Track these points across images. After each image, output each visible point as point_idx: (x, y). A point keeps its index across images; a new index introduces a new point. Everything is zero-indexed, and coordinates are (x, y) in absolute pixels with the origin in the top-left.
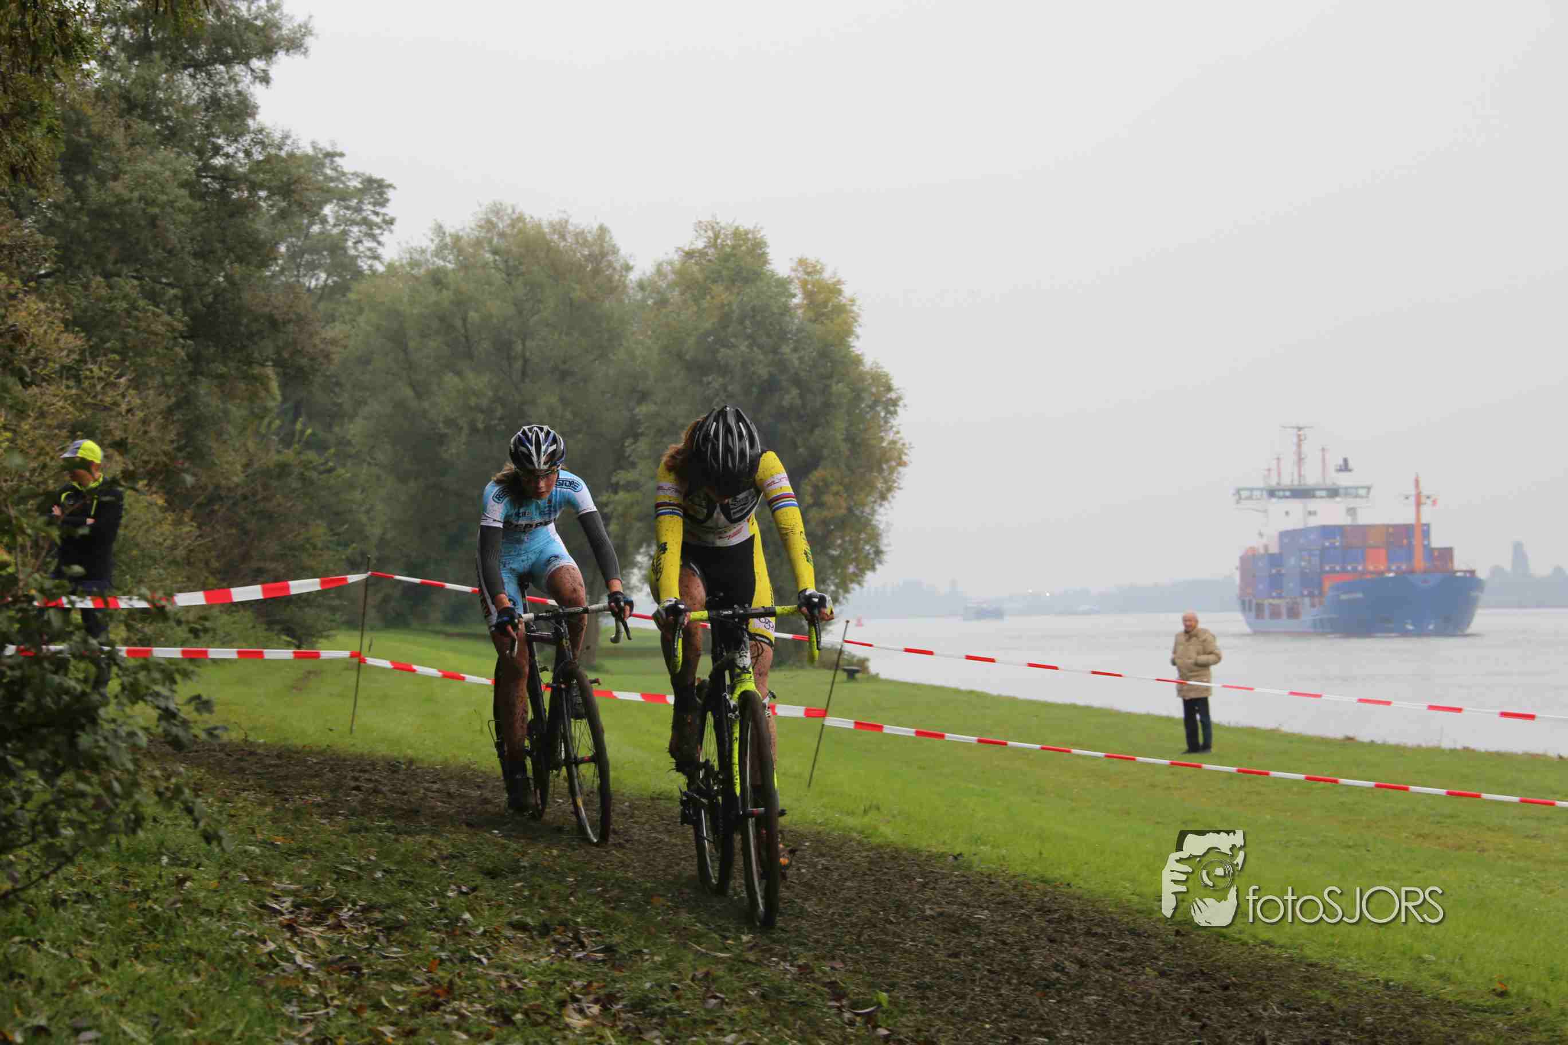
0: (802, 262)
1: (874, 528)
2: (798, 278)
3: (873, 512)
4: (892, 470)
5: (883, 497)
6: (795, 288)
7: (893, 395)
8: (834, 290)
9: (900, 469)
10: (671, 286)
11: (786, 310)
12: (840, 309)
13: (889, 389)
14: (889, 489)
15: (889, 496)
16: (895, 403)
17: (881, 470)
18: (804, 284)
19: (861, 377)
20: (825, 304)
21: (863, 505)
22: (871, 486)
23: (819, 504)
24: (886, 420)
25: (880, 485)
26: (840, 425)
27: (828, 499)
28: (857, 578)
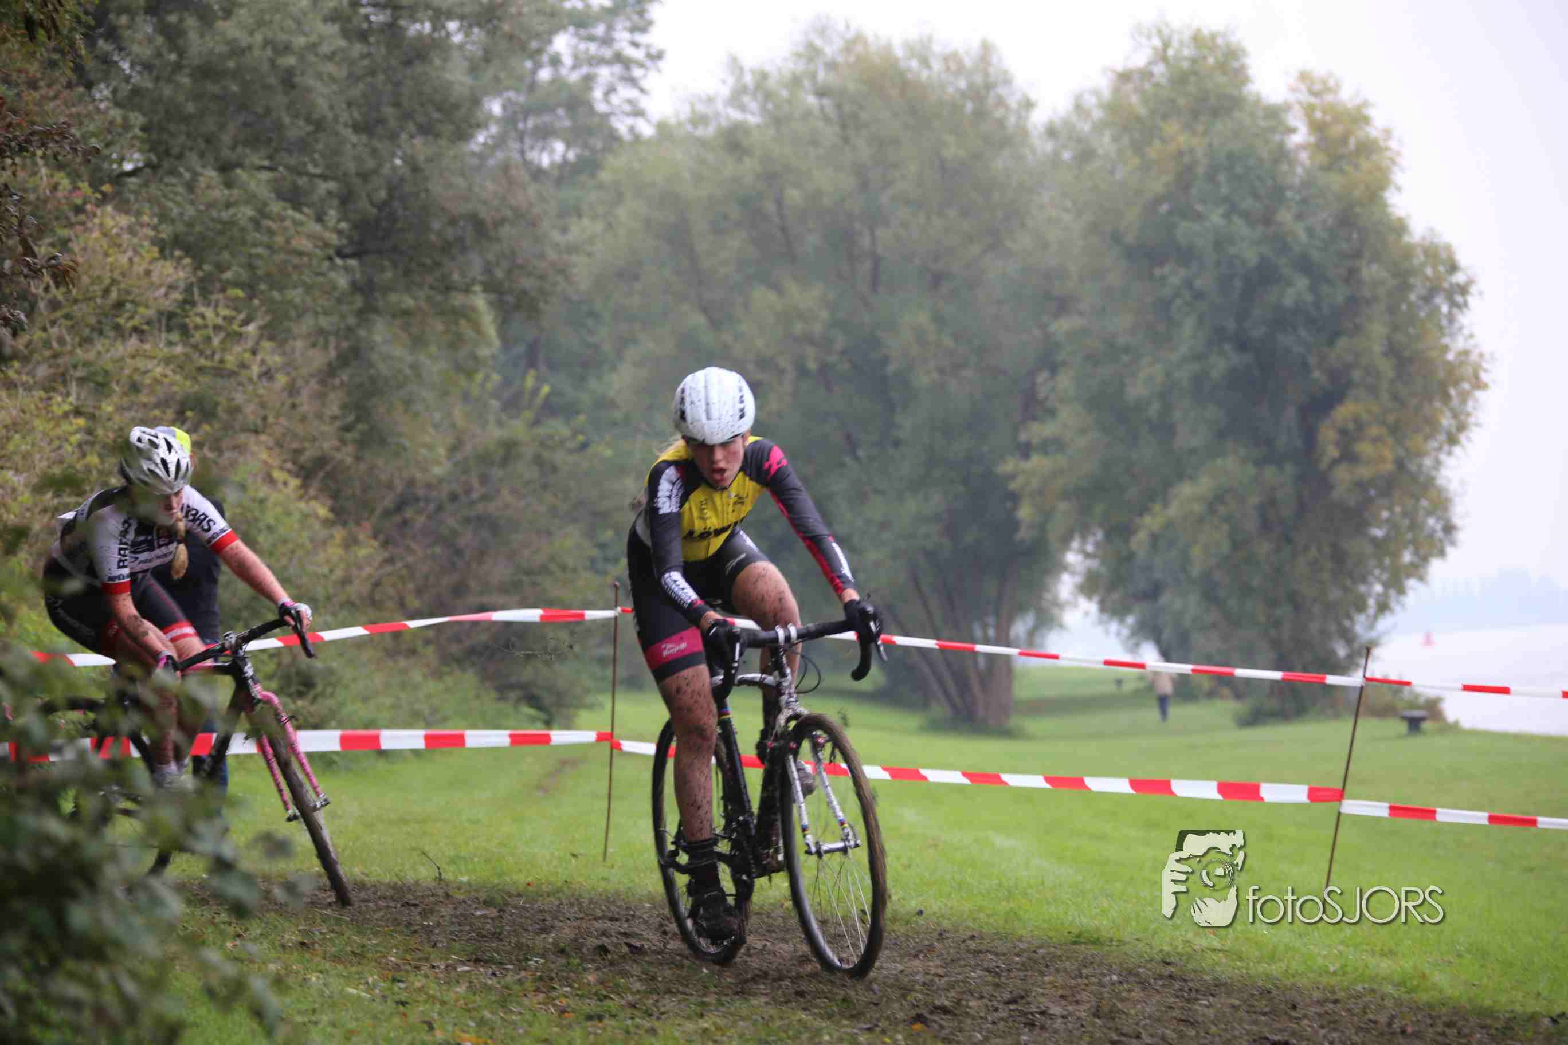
0: (1305, 77)
1: (1441, 490)
2: (1299, 103)
3: (1438, 464)
4: (1464, 397)
5: (1453, 440)
6: (1296, 119)
7: (1459, 278)
8: (1358, 118)
9: (1478, 394)
10: (1101, 126)
11: (1282, 153)
12: (1369, 148)
13: (1453, 268)
14: (1462, 427)
15: (1462, 438)
16: (1463, 290)
17: (1446, 398)
18: (1309, 111)
19: (1408, 252)
20: (1344, 140)
21: (1420, 454)
22: (1432, 424)
23: (1349, 457)
24: (1451, 319)
25: (1446, 421)
26: (1377, 330)
27: (1364, 448)
28: (1417, 570)
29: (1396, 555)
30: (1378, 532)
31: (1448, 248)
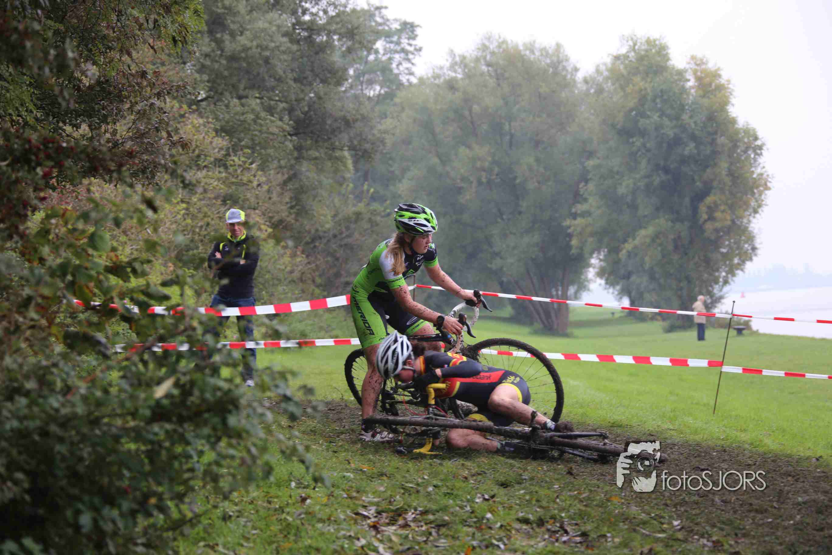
0: (693, 58)
1: (750, 233)
2: (691, 69)
3: (749, 222)
4: (761, 193)
5: (756, 212)
6: (690, 76)
7: (758, 143)
8: (716, 75)
9: (767, 192)
10: (607, 79)
11: (683, 90)
12: (721, 88)
13: (756, 138)
14: (760, 206)
15: (760, 210)
16: (760, 148)
17: (753, 194)
18: (695, 72)
19: (737, 132)
20: (710, 84)
21: (742, 217)
22: (747, 205)
23: (711, 218)
24: (755, 160)
25: (753, 203)
26: (724, 165)
27: (718, 215)
28: (740, 266)
29: (731, 260)
30: (724, 250)
31: (754, 130)
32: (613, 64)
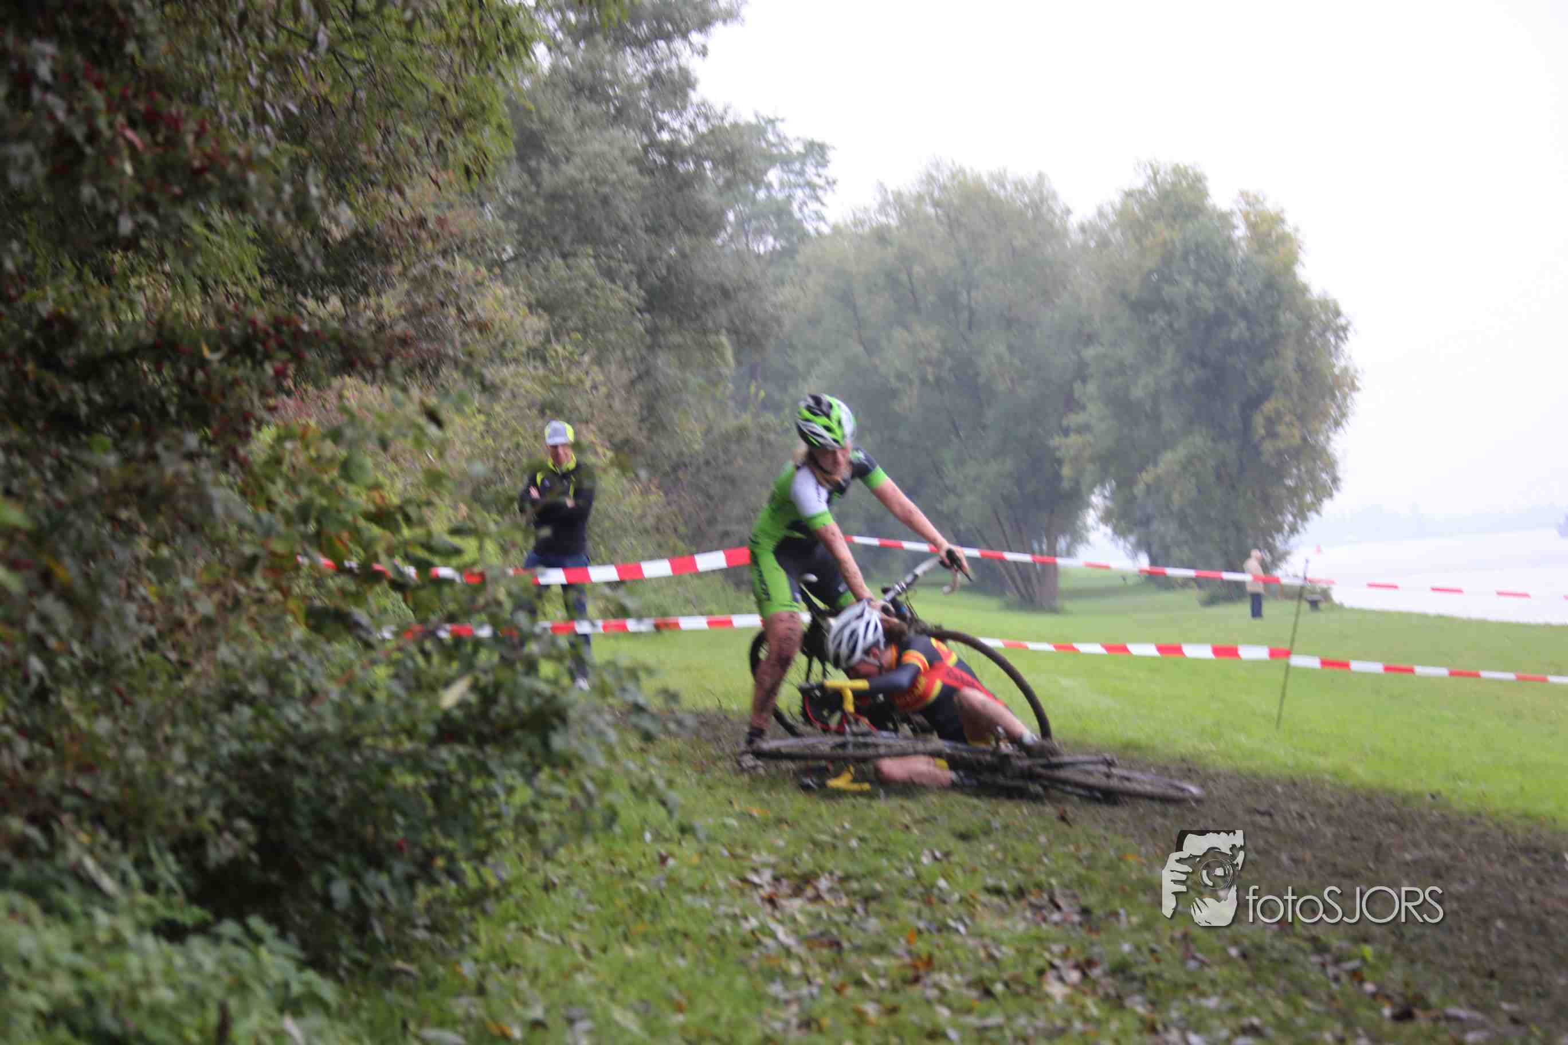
0: (1244, 194)
1: (1329, 456)
2: (1240, 210)
3: (1328, 439)
4: (1345, 396)
5: (1337, 424)
6: (1238, 220)
7: (1342, 321)
8: (1278, 220)
9: (1354, 394)
10: (1114, 226)
11: (1230, 242)
12: (1284, 239)
13: (1338, 314)
14: (1344, 415)
15: (1344, 422)
16: (1345, 329)
17: (1333, 397)
18: (1246, 216)
19: (1309, 305)
20: (1269, 234)
21: (1317, 433)
22: (1325, 414)
23: (1272, 435)
24: (1337, 347)
25: (1334, 412)
26: (1290, 354)
27: (1281, 429)
28: (1315, 506)
29: (1301, 497)
30: (1290, 483)
31: (1335, 302)
32: (1124, 204)
